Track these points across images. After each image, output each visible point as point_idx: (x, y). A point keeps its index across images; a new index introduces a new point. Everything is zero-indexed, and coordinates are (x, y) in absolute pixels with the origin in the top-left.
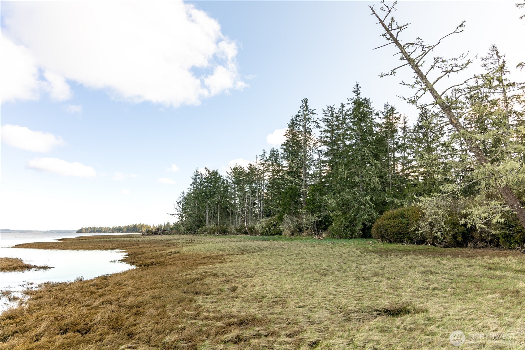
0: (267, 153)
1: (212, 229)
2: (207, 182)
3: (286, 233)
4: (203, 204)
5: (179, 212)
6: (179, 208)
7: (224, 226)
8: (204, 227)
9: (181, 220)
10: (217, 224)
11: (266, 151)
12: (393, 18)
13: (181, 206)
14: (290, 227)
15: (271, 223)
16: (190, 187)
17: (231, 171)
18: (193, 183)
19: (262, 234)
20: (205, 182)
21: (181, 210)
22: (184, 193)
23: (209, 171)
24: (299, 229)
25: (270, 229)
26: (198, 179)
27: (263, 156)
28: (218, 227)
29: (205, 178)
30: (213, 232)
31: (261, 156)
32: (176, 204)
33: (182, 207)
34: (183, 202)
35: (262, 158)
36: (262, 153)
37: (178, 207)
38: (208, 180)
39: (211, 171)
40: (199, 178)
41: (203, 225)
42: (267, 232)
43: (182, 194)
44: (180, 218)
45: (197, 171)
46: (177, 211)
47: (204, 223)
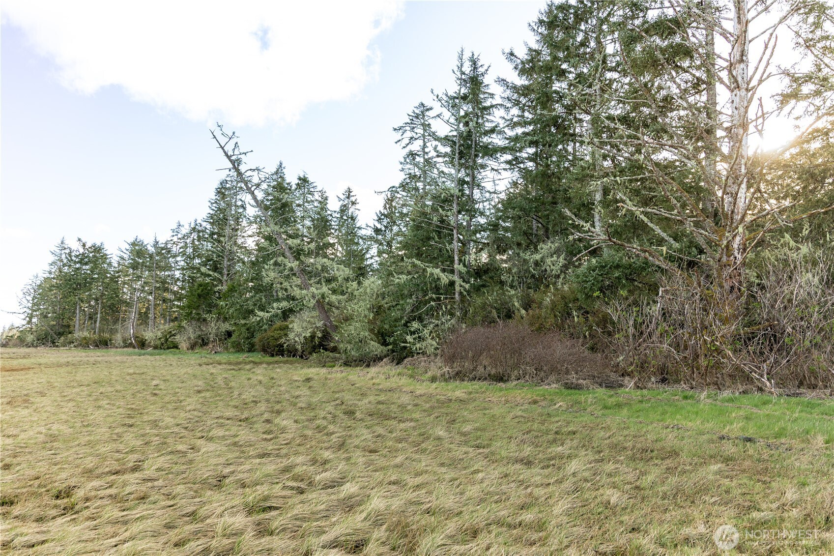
0: (183, 226)
1: (85, 338)
2: (80, 262)
3: (184, 345)
4: (70, 298)
5: (25, 309)
6: (26, 302)
7: (106, 335)
8: (70, 335)
9: (29, 322)
10: (95, 332)
11: (181, 224)
12: (237, 143)
13: (30, 298)
14: (190, 338)
15: (171, 332)
16: (48, 268)
17: (128, 247)
18: (54, 263)
19: (156, 348)
20: (75, 263)
21: (30, 305)
22: (37, 277)
23: (84, 245)
24: (203, 340)
25: (167, 340)
26: (63, 256)
27: (176, 231)
28: (96, 337)
29: (77, 256)
30: (85, 344)
31: (173, 231)
32: (21, 295)
33: (33, 300)
34: (35, 291)
35: (174, 234)
36: (175, 226)
37: (24, 300)
38: (82, 259)
39: (88, 245)
40: (66, 253)
41: (70, 333)
42: (162, 344)
43: (33, 278)
44: (28, 319)
45: (62, 243)
46: (21, 307)
47: (72, 328)
